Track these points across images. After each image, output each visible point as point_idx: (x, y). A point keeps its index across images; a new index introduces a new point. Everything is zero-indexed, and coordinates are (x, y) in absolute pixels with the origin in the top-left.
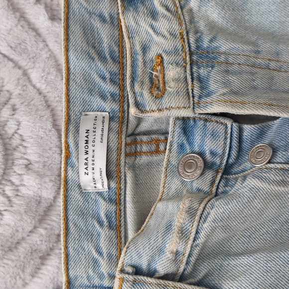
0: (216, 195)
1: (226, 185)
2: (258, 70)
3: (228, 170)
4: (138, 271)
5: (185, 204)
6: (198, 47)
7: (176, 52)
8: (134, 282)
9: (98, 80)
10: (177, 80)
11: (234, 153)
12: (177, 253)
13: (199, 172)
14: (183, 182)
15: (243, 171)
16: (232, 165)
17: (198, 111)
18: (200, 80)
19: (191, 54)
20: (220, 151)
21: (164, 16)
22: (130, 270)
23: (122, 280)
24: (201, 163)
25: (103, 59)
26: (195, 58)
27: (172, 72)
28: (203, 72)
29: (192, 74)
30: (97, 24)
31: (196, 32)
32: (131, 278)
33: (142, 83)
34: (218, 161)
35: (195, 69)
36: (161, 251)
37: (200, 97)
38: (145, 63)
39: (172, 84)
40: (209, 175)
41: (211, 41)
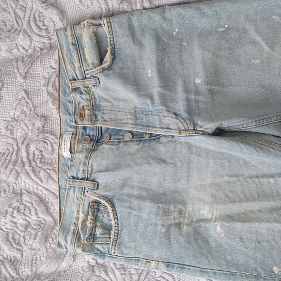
0: (94, 150)
1: (97, 146)
2: (112, 112)
3: (98, 141)
4: (74, 178)
5: (84, 154)
6: (95, 104)
7: (88, 106)
8: (73, 181)
9: (69, 121)
10: (88, 115)
11: (100, 135)
12: (84, 171)
13: (89, 142)
14: (83, 146)
15: (103, 142)
16: (99, 139)
17: (94, 126)
18: (96, 115)
19: (93, 106)
20: (95, 135)
21: (84, 94)
22: (71, 178)
23: (69, 181)
24: (89, 139)
25: (70, 115)
26: (94, 108)
27: (87, 112)
28: (97, 113)
29: (93, 113)
30: (68, 103)
31: (95, 99)
32: (72, 180)
33: (77, 115)
34: (95, 138)
35: (94, 111)
36: (79, 170)
37: (95, 121)
38: (79, 108)
39: (87, 116)
40: (92, 143)
41: (99, 102)
